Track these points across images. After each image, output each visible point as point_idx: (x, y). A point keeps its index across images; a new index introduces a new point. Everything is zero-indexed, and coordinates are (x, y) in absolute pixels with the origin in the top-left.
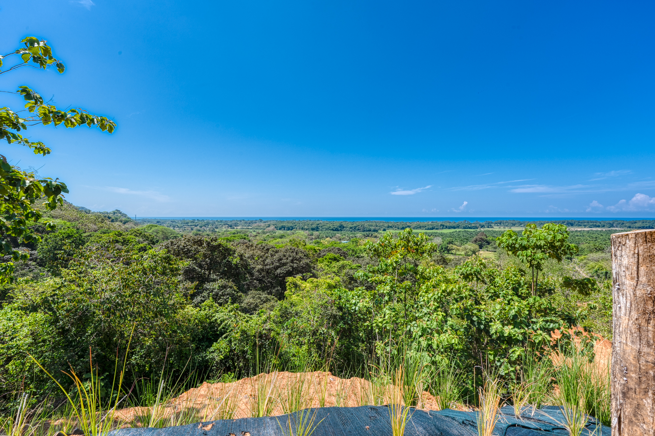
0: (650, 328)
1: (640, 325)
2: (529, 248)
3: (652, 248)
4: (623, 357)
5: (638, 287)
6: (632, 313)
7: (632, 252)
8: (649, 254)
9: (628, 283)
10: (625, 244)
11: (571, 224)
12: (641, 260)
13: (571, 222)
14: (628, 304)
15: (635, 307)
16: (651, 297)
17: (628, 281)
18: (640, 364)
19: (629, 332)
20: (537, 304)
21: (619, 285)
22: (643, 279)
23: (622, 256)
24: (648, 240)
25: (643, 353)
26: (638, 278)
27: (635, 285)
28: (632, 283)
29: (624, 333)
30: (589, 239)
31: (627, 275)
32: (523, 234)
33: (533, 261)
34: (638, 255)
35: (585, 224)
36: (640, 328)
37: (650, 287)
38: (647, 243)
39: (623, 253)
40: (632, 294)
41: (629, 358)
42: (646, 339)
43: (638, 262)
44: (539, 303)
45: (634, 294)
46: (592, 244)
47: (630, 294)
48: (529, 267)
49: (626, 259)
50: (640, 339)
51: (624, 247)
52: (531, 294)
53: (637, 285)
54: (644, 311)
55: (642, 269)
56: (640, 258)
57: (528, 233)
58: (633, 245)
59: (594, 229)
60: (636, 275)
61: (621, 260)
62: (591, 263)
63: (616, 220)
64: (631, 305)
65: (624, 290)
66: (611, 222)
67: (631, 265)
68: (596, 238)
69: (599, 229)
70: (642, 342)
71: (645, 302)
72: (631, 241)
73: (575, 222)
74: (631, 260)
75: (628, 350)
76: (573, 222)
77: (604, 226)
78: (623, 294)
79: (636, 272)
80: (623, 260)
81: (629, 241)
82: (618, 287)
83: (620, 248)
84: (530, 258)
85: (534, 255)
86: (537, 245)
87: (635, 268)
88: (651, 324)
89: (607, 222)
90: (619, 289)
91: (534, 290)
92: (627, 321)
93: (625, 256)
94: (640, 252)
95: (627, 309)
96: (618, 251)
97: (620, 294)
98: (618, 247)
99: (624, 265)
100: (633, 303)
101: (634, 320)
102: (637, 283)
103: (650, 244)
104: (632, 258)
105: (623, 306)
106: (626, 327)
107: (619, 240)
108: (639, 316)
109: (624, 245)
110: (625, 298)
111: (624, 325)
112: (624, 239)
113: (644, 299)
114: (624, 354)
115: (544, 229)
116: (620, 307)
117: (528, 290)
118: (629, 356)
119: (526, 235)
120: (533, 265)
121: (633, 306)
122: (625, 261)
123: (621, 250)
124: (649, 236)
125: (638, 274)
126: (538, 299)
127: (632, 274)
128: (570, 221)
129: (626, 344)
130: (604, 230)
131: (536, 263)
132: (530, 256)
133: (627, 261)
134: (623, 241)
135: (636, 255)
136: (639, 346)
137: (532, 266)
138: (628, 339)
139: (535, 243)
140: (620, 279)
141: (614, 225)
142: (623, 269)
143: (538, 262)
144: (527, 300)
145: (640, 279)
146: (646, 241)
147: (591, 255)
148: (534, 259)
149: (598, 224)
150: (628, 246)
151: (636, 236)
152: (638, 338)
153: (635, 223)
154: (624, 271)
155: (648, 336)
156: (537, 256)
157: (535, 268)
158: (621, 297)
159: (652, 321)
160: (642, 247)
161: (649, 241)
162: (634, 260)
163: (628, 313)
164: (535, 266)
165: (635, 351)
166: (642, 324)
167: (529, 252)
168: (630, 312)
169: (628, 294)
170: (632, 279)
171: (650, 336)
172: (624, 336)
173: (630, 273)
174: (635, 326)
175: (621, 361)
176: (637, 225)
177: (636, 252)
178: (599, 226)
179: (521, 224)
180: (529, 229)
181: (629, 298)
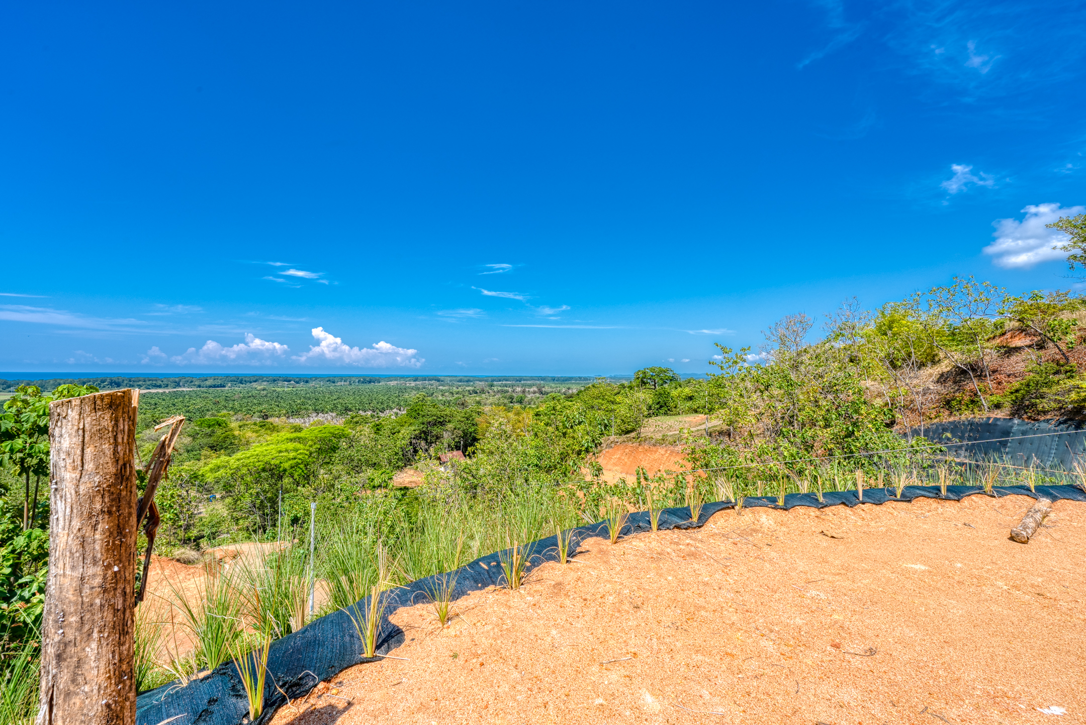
0: (98, 536)
1: (83, 537)
2: (18, 435)
3: (103, 418)
4: (59, 598)
5: (83, 480)
6: (73, 523)
7: (76, 428)
8: (98, 428)
9: (68, 477)
10: (67, 415)
11: (116, 383)
12: (87, 438)
13: (117, 381)
14: (68, 510)
15: (78, 512)
16: (99, 490)
17: (68, 474)
18: (82, 597)
19: (68, 554)
20: (35, 544)
21: (56, 483)
22: (89, 466)
23: (61, 436)
24: (97, 407)
25: (87, 578)
26: (82, 466)
27: (78, 477)
28: (74, 476)
29: (61, 558)
30: (146, 407)
31: (68, 464)
32: (5, 406)
33: (29, 459)
34: (84, 432)
35: (140, 383)
36: (84, 541)
37: (98, 477)
38: (96, 412)
39: (63, 431)
40: (73, 492)
41: (67, 596)
42: (91, 555)
43: (83, 442)
44: (40, 540)
45: (76, 492)
46: (148, 415)
47: (71, 494)
48: (20, 474)
49: (67, 439)
50: (84, 558)
51: (64, 421)
52: (22, 529)
53: (81, 477)
54: (90, 513)
55: (89, 451)
56: (86, 436)
57: (19, 404)
58: (77, 417)
59: (153, 391)
60: (79, 463)
61: (60, 442)
62: (147, 445)
63: (183, 376)
64: (72, 510)
65: (63, 489)
66: (177, 380)
67: (73, 448)
68: (156, 404)
69: (160, 391)
70: (86, 561)
71: (92, 500)
72: (75, 411)
73: (123, 381)
74: (74, 440)
75: (67, 582)
76: (120, 380)
77: (167, 386)
78: (61, 497)
79: (80, 458)
80: (62, 441)
81: (72, 411)
82: (55, 486)
83: (59, 424)
84: (21, 455)
85: (31, 448)
86: (38, 426)
87: (79, 452)
88: (99, 530)
89: (171, 379)
90: (56, 490)
91: (28, 518)
92: (66, 537)
93: (66, 436)
94: (87, 425)
95: (67, 517)
96: (56, 428)
97: (58, 496)
98: (57, 422)
99: (64, 449)
100: (74, 506)
101: (75, 532)
102: (82, 474)
103: (100, 413)
104: (75, 436)
105: (61, 515)
106: (64, 547)
107: (58, 411)
108: (83, 524)
109: (64, 418)
110: (64, 502)
111: (62, 545)
112: (64, 408)
113: (90, 496)
114: (61, 592)
115: (57, 396)
116: (57, 519)
117: (13, 522)
118: (68, 591)
119: (14, 410)
120: (29, 467)
121: (75, 511)
122: (66, 443)
123: (61, 427)
124: (98, 402)
125: (82, 460)
126: (38, 534)
127: (74, 462)
128: (114, 379)
129: (64, 575)
130: (167, 391)
131: (35, 461)
132: (20, 451)
133: (68, 442)
134: (63, 411)
135: (81, 432)
136: (82, 570)
137: (24, 470)
138: (67, 565)
139: (35, 422)
140: (58, 473)
141: (181, 384)
142: (63, 456)
143: (41, 460)
144: (12, 544)
145: (86, 467)
146: (95, 408)
147: (148, 431)
148: (30, 455)
149: (159, 383)
150: (70, 419)
151: (81, 402)
152: (81, 558)
153: (206, 380)
154: (64, 459)
155: (94, 549)
156: (39, 448)
157: (31, 474)
158: (59, 502)
159: (100, 526)
160: (89, 419)
161: (99, 409)
162: (77, 440)
163: (67, 524)
164: (32, 468)
165: (75, 580)
166: (87, 534)
167: (19, 443)
168: (70, 521)
169: (68, 494)
170: (74, 468)
171: (98, 547)
172: (61, 565)
173: (72, 461)
174: (77, 542)
175: (56, 606)
176: (208, 383)
177: (81, 427)
178: (160, 386)
179: (9, 387)
180: (21, 395)
181: (69, 500)
